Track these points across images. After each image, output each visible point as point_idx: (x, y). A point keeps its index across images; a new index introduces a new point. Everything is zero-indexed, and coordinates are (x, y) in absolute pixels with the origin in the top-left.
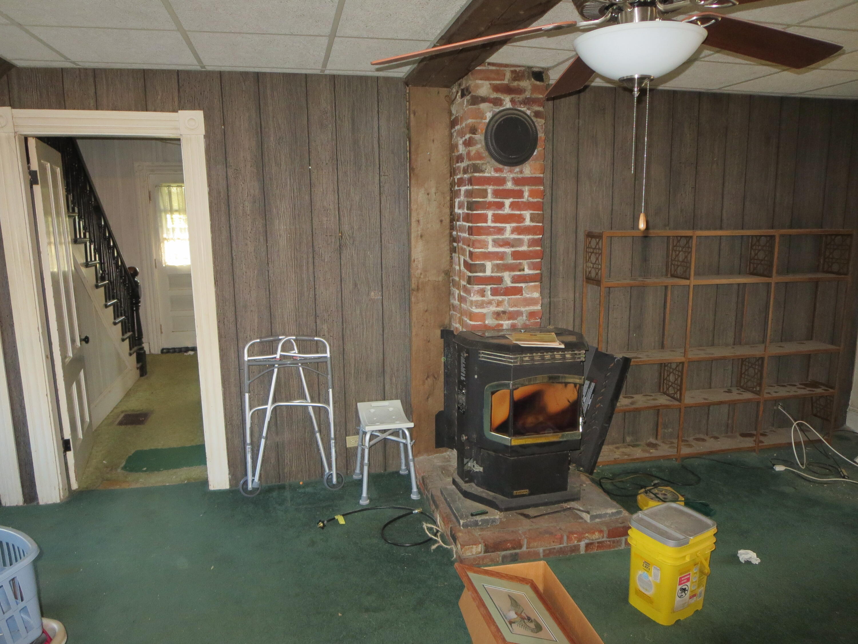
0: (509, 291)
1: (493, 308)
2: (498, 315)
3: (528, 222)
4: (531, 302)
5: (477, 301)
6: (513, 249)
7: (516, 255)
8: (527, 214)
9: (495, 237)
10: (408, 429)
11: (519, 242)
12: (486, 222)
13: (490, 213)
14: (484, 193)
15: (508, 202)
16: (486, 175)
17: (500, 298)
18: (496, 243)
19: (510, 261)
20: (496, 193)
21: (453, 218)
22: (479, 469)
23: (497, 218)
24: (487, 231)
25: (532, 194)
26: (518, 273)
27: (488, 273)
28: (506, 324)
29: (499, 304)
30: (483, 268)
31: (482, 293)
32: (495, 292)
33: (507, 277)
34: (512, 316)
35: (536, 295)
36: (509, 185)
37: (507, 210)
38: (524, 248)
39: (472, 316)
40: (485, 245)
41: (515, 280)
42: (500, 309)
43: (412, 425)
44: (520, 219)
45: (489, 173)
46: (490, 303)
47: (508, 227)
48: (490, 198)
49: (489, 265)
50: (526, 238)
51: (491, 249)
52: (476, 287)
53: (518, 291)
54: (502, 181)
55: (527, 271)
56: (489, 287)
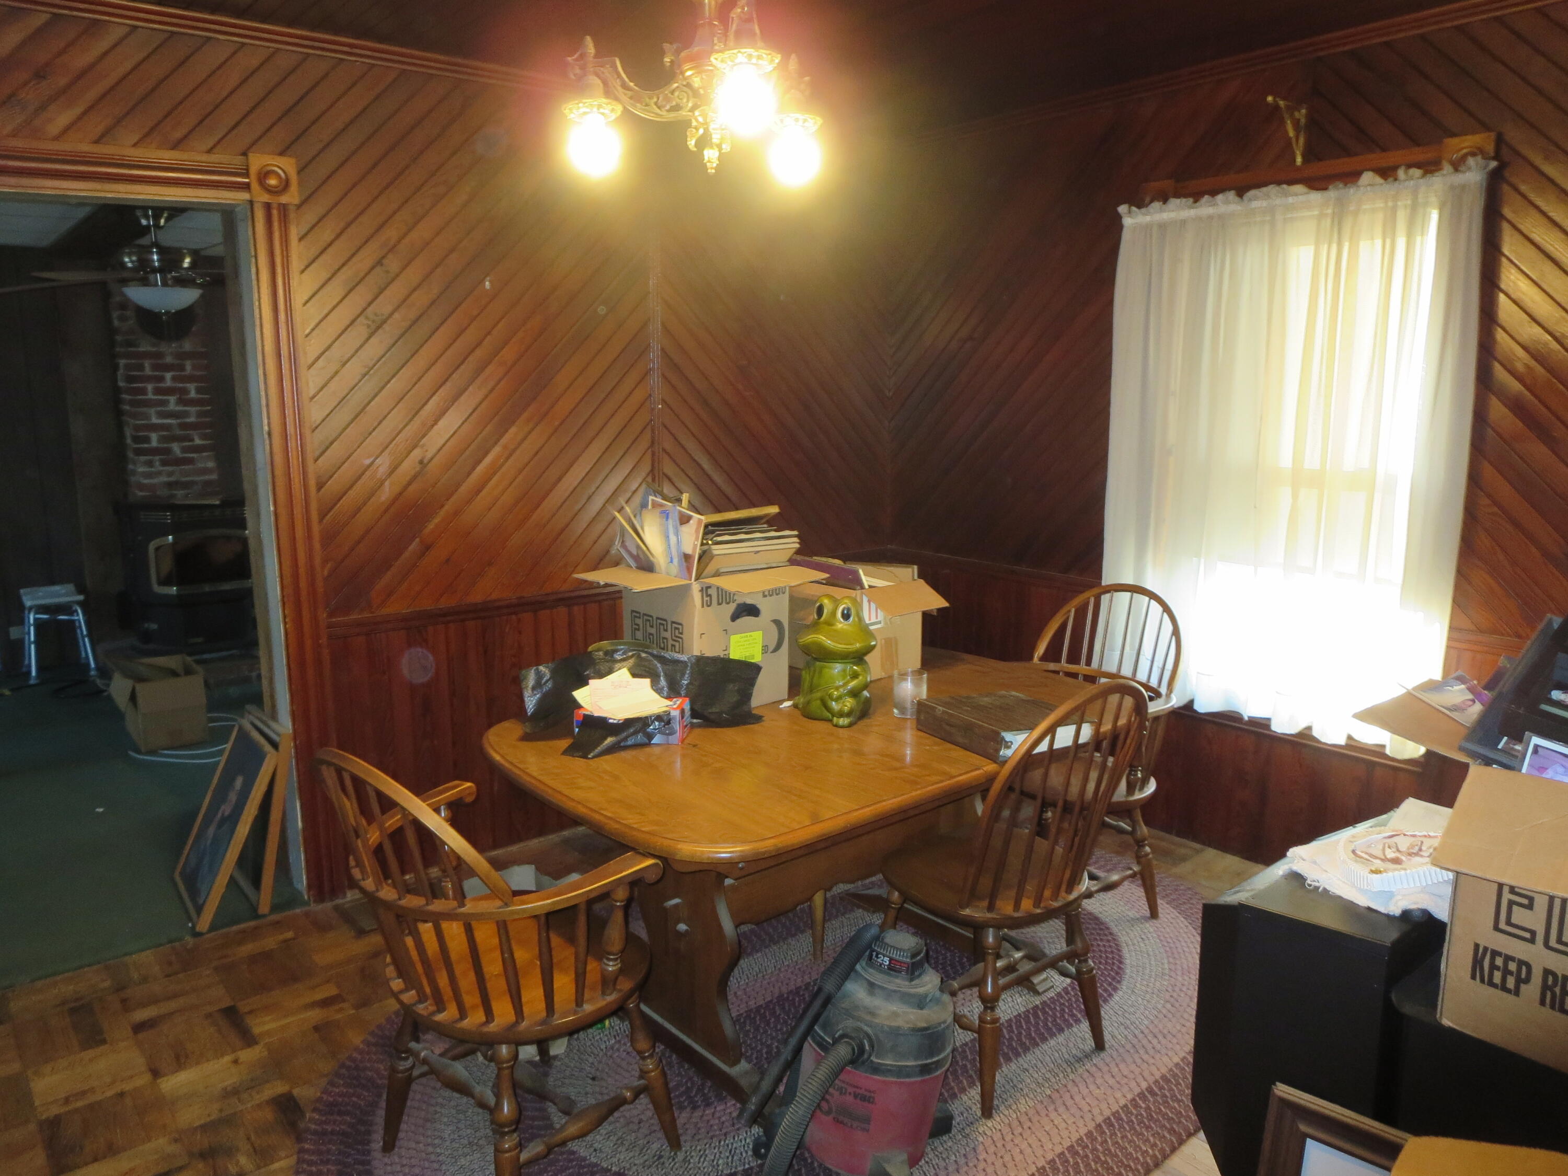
0: (179, 462)
1: (164, 479)
2: (170, 485)
3: (193, 394)
4: (205, 471)
5: (144, 472)
6: (178, 421)
7: (184, 426)
8: (192, 387)
9: (159, 409)
10: (79, 603)
11: (185, 414)
12: (146, 394)
13: (150, 387)
14: (141, 367)
15: (168, 376)
16: (141, 349)
17: (170, 469)
18: (162, 415)
19: (179, 432)
20: (155, 367)
21: (117, 390)
22: (154, 626)
23: (158, 391)
24: (148, 404)
25: (194, 367)
26: (187, 444)
27: (154, 443)
28: (180, 493)
29: (170, 474)
30: (147, 440)
31: (150, 464)
32: (164, 463)
33: (176, 448)
34: (186, 485)
35: (211, 464)
36: (169, 360)
37: (168, 383)
38: (192, 419)
39: (141, 487)
40: (147, 417)
41: (185, 450)
42: (172, 479)
43: (81, 598)
44: (185, 391)
45: (145, 347)
46: (159, 473)
47: (172, 399)
48: (148, 371)
49: (154, 437)
50: (193, 409)
51: (155, 420)
52: (143, 458)
53: (190, 461)
54: (159, 355)
55: (198, 441)
56: (157, 458)
